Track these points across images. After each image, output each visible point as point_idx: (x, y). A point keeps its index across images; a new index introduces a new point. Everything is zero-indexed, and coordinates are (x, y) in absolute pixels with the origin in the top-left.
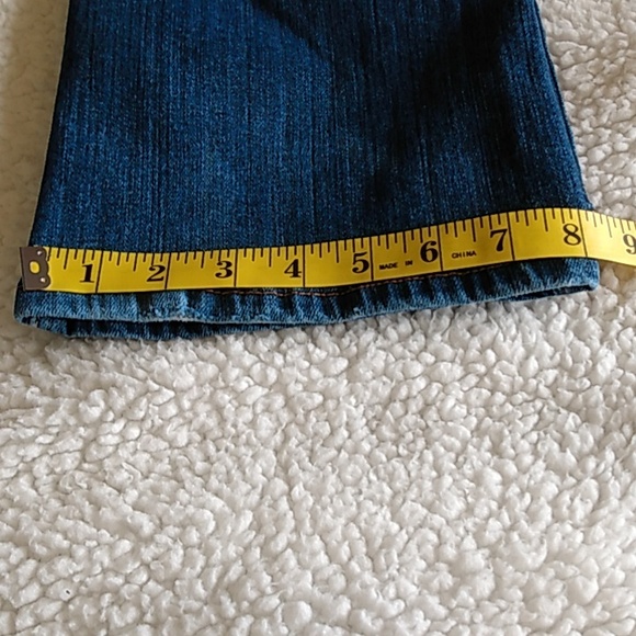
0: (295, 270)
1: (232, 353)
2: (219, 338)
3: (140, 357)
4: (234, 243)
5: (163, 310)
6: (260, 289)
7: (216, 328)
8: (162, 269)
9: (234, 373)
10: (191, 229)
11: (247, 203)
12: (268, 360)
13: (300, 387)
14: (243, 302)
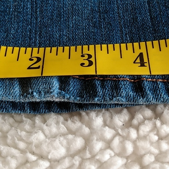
0: (141, 61)
1: (95, 127)
2: (84, 114)
3: (21, 131)
4: (92, 40)
5: (40, 92)
6: (115, 76)
7: (81, 106)
8: (39, 59)
9: (98, 146)
10: (60, 30)
11: (100, 12)
12: (125, 134)
13: (153, 159)
14: (103, 87)
